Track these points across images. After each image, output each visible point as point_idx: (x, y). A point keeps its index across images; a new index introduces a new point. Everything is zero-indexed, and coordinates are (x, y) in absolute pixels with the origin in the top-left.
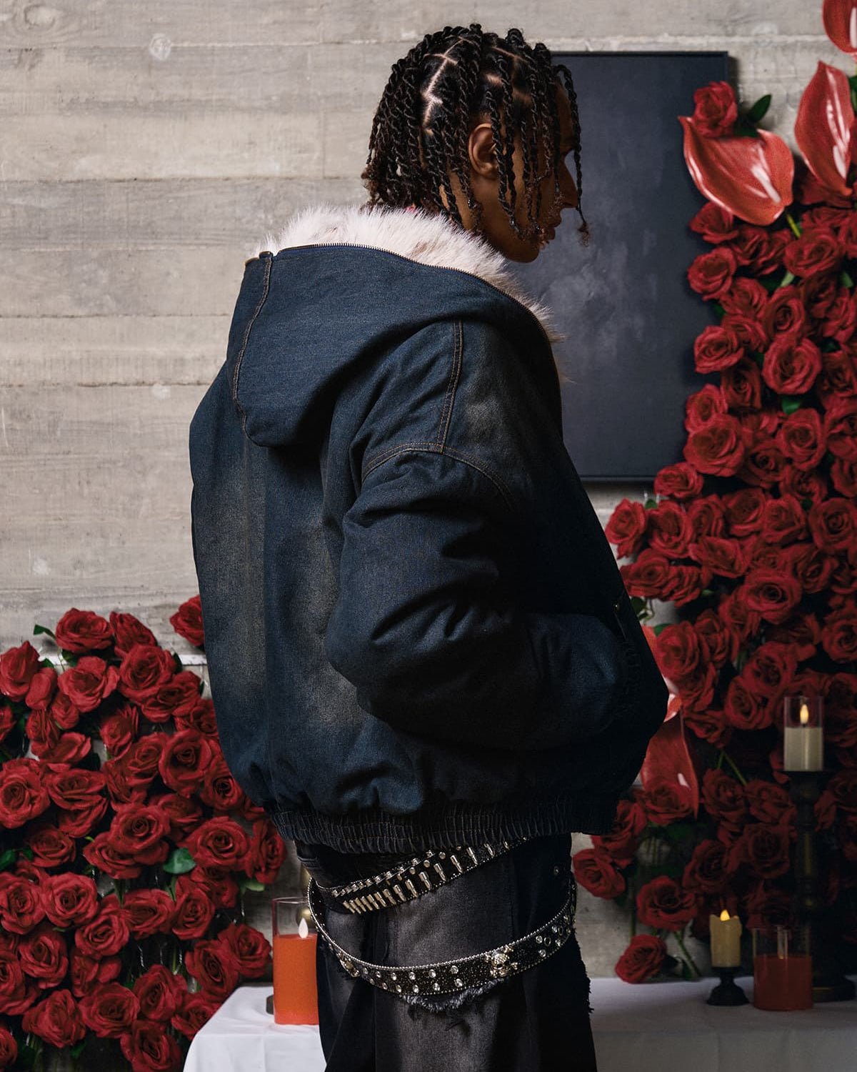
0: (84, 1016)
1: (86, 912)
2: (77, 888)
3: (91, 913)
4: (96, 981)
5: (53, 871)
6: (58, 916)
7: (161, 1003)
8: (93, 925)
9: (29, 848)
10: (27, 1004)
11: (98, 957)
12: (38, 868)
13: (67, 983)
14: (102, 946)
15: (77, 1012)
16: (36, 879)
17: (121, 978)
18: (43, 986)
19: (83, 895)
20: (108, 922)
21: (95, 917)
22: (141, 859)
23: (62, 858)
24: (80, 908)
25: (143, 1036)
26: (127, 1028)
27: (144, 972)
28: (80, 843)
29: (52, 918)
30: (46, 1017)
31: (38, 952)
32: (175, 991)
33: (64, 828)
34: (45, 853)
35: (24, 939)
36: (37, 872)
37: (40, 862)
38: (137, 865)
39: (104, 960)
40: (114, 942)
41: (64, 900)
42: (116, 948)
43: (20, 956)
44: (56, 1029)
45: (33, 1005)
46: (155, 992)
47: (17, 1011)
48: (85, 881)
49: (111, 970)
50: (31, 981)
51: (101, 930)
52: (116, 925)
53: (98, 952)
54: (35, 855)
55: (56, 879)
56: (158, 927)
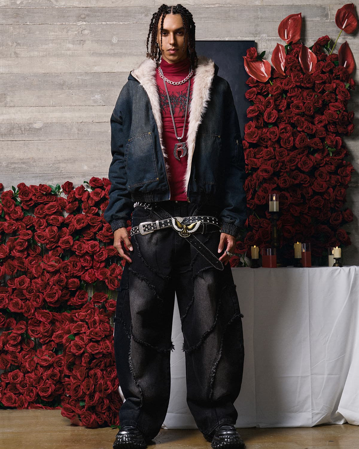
0: (97, 275)
1: (97, 250)
2: (95, 244)
3: (98, 250)
4: (99, 267)
5: (88, 240)
6: (90, 251)
7: (115, 272)
8: (98, 253)
9: (82, 235)
10: (82, 273)
11: (100, 261)
12: (85, 240)
13: (92, 267)
14: (100, 258)
15: (94, 274)
16: (84, 242)
17: (105, 267)
18: (86, 268)
19: (96, 246)
20: (102, 253)
21: (99, 251)
22: (110, 237)
23: (91, 237)
24: (96, 249)
25: (111, 280)
26: (107, 278)
27: (111, 265)
28: (95, 233)
29: (88, 252)
30: (87, 276)
31: (85, 260)
32: (119, 269)
33: (91, 230)
34: (86, 236)
35: (81, 257)
36: (84, 241)
37: (85, 238)
38: (109, 239)
39: (101, 262)
40: (104, 258)
41: (91, 247)
42: (104, 259)
43: (80, 261)
44: (89, 278)
45: (83, 273)
46: (114, 270)
47: (79, 275)
48: (97, 243)
49: (103, 265)
50: (83, 267)
51: (100, 255)
52: (104, 254)
53: (100, 260)
54: (84, 237)
55: (89, 242)
56: (115, 254)
